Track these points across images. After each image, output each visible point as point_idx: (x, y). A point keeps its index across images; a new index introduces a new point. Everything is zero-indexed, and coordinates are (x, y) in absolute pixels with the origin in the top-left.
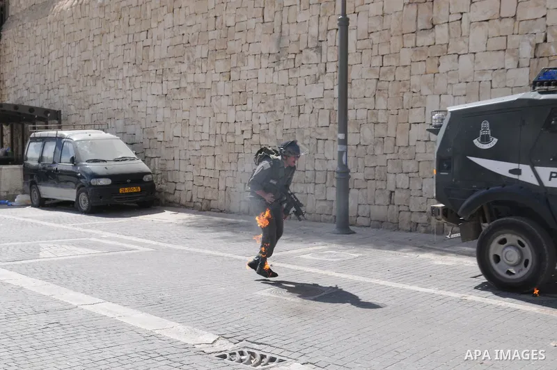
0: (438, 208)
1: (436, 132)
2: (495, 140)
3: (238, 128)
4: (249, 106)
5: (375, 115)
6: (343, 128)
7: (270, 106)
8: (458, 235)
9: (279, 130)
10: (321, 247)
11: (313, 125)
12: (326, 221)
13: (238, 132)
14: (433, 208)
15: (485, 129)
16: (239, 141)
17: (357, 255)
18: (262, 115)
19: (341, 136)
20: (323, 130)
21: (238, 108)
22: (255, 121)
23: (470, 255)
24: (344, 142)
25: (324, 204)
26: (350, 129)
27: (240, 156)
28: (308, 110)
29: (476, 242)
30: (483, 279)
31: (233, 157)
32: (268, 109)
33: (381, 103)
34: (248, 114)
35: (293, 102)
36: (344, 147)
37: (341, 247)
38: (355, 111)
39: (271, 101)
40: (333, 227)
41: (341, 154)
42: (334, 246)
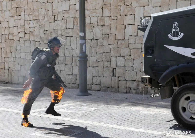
0: (146, 79)
1: (143, 30)
2: (182, 34)
3: (16, 30)
4: (23, 16)
5: (103, 20)
6: (83, 28)
7: (35, 16)
8: (159, 94)
9: (42, 31)
10: (71, 104)
11: (64, 27)
12: (72, 88)
13: (16, 33)
14: (142, 78)
15: (176, 28)
16: (17, 38)
17: (93, 109)
18: (31, 22)
19: (82, 34)
20: (70, 31)
21: (16, 18)
22: (27, 26)
23: (165, 107)
24: (84, 38)
25: (71, 77)
26: (87, 29)
27: (18, 48)
28: (60, 18)
29: (170, 99)
30: (175, 122)
31: (13, 49)
32: (35, 18)
33: (107, 13)
34: (22, 22)
35: (50, 13)
36: (83, 41)
37: (83, 104)
38: (90, 18)
39: (36, 13)
40: (78, 91)
41: (81, 45)
42: (78, 103)
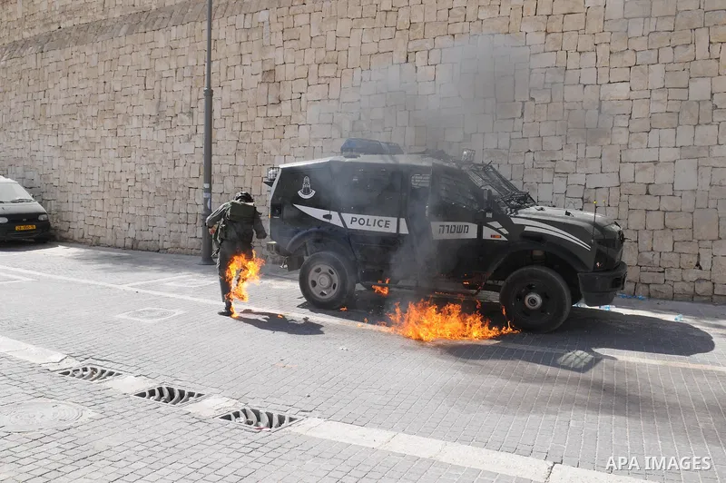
0: (272, 245)
1: (270, 184)
2: (314, 192)
3: (124, 176)
4: (133, 157)
5: (236, 169)
6: (209, 179)
7: (150, 159)
8: (286, 266)
9: (158, 180)
10: (185, 276)
11: (186, 176)
12: (196, 254)
13: (124, 180)
14: (268, 245)
15: (306, 183)
16: (124, 187)
17: (213, 282)
18: (144, 167)
19: (207, 186)
20: (194, 181)
21: (124, 159)
22: (138, 171)
23: (293, 279)
24: (209, 190)
25: (194, 240)
26: (215, 179)
27: (125, 200)
28: (182, 164)
29: (297, 275)
30: (304, 300)
31: (119, 201)
32: (149, 162)
33: (240, 161)
34: (132, 165)
35: (170, 156)
36: (208, 195)
37: (202, 276)
38: (219, 165)
39: (152, 156)
40: (200, 259)
41: (206, 200)
42: (197, 275)
